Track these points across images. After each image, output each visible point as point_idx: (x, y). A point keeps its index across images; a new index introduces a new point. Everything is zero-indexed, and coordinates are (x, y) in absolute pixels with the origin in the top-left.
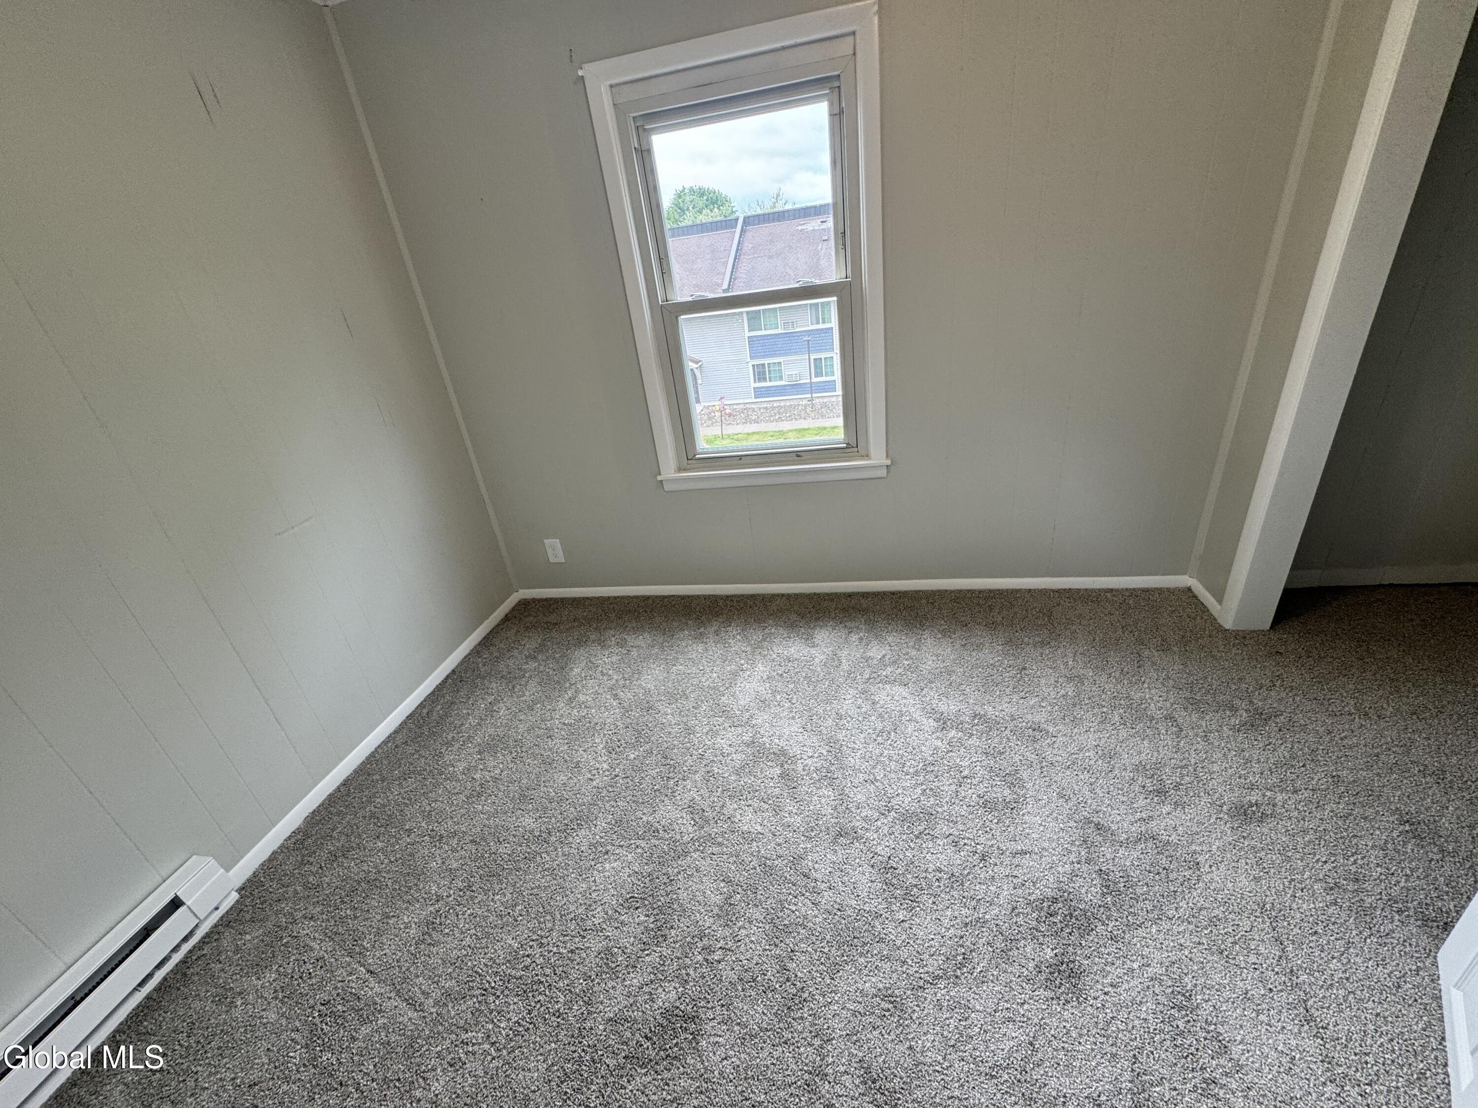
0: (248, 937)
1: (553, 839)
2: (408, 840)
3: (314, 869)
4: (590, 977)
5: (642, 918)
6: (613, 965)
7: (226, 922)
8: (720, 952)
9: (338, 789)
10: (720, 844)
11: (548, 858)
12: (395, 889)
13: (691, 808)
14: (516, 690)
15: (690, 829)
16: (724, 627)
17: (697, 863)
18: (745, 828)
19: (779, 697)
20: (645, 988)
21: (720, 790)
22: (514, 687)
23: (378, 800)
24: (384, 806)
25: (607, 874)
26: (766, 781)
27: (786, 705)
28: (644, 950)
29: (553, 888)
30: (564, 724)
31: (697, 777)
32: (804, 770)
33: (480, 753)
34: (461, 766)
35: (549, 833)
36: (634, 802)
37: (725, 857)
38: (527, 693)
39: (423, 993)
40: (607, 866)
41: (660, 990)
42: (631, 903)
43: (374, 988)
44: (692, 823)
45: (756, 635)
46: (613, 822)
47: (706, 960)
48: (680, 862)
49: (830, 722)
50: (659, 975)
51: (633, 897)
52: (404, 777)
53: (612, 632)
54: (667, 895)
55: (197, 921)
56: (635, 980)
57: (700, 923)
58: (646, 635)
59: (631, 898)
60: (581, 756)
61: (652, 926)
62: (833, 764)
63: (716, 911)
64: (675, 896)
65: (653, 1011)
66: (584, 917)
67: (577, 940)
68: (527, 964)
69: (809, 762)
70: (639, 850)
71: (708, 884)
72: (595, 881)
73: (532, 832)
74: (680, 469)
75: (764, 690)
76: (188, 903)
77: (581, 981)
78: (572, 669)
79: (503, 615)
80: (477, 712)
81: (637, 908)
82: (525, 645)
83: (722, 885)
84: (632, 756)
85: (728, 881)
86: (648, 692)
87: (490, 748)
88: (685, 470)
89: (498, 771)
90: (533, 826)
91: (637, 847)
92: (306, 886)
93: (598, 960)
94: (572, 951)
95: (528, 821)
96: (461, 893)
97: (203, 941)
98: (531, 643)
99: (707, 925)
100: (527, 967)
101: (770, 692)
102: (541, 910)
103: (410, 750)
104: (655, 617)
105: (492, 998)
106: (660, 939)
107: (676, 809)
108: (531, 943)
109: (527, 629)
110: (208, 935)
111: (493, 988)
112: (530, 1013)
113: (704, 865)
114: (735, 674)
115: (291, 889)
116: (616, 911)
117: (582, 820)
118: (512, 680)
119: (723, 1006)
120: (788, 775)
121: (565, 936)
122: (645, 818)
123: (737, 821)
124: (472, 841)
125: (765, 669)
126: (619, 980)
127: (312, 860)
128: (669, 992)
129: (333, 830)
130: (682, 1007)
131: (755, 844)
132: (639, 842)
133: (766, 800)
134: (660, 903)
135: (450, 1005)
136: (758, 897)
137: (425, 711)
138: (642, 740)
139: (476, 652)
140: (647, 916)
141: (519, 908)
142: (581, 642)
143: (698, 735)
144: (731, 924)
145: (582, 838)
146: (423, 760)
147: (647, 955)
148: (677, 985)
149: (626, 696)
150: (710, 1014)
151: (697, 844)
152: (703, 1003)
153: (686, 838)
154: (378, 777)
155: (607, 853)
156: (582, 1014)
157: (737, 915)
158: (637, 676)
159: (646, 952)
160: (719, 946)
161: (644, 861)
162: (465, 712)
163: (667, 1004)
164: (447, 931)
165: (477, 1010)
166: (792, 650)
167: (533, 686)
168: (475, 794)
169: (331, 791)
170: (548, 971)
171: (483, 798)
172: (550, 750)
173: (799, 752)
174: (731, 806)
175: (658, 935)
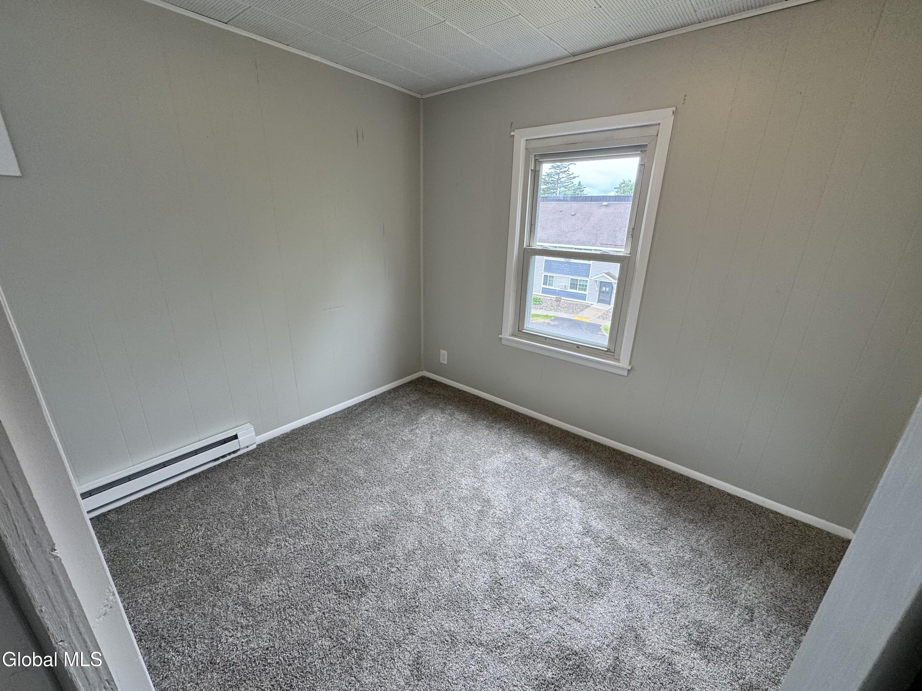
0: (250, 463)
1: (365, 484)
2: (317, 456)
3: (282, 450)
4: (341, 546)
5: (376, 536)
6: (352, 547)
7: (247, 454)
8: (395, 569)
9: (307, 425)
10: (429, 525)
11: (358, 491)
12: (301, 472)
13: (428, 503)
14: (394, 415)
15: (421, 512)
16: (505, 428)
17: (413, 527)
18: (445, 525)
19: (507, 474)
20: (358, 564)
21: (446, 502)
22: (394, 413)
23: (317, 435)
24: (318, 439)
25: (375, 510)
26: (470, 510)
27: (507, 480)
28: (367, 549)
29: (352, 504)
30: (402, 439)
31: (441, 491)
32: (492, 514)
33: (363, 435)
34: (353, 437)
35: (365, 481)
36: (407, 487)
37: (427, 532)
38: (397, 419)
39: (286, 515)
40: (377, 507)
41: (362, 568)
42: (376, 527)
43: (273, 504)
44: (424, 509)
45: (518, 438)
46: (392, 491)
47: (388, 568)
48: (406, 523)
49: (524, 499)
50: (366, 562)
51: (378, 526)
52: (330, 431)
53: (451, 407)
54: (392, 533)
55: (239, 448)
56: (356, 558)
57: (397, 553)
58: (465, 415)
59: (377, 525)
60: (400, 457)
61: (377, 541)
62: (509, 520)
63: (406, 551)
64: (394, 535)
65: (354, 574)
66: (355, 522)
67: (347, 529)
68: (324, 526)
69: (498, 512)
70: (394, 508)
71: (411, 539)
72: (368, 510)
73: (360, 477)
74: (513, 335)
75: (503, 467)
76: (239, 439)
77: (337, 545)
78: (422, 417)
79: (410, 380)
80: (372, 418)
81: (377, 531)
82: (410, 397)
83: (417, 543)
84: (420, 467)
85: (420, 542)
86: (447, 442)
87: (367, 435)
88: (516, 336)
89: (364, 446)
90: (362, 475)
91: (394, 506)
92: (277, 455)
93: (349, 541)
94: (342, 532)
95: (361, 473)
96: (320, 487)
97: (238, 457)
98: (413, 398)
99: (399, 555)
100: (323, 527)
101: (504, 469)
102: (342, 509)
103: (340, 421)
104: (475, 408)
105: (305, 531)
106: (376, 549)
107: (422, 500)
108: (331, 520)
109: (416, 390)
110: (240, 456)
111: (308, 528)
112: (313, 545)
113: (416, 530)
114: (493, 452)
115: (271, 453)
116: (368, 527)
117: (382, 483)
118: (395, 410)
119: (381, 590)
120: (482, 512)
121: (344, 525)
122: (406, 496)
123: (444, 520)
124: (337, 469)
125: (510, 457)
126: (351, 554)
127: (284, 446)
128: (365, 571)
129: (296, 439)
130: (366, 580)
131: (444, 534)
132: (396, 505)
133: (463, 518)
134: (386, 534)
135: (291, 525)
136: (428, 557)
137: (355, 408)
138: (429, 462)
139: (389, 392)
140: (378, 536)
141: (335, 504)
142: (434, 406)
143: (455, 472)
144: (408, 561)
145: (376, 490)
146: (341, 427)
147: (368, 551)
148: (370, 570)
149: (436, 439)
150: (374, 590)
151: (419, 519)
152: (374, 584)
153: (416, 514)
154: (322, 426)
155: (381, 502)
156: (330, 557)
157: (414, 559)
158: (447, 432)
159: (368, 550)
160: (397, 566)
161: (393, 514)
162: (369, 415)
163: (361, 575)
164: (307, 497)
165: (298, 532)
166: (532, 455)
167: (401, 417)
168: (350, 451)
169: (305, 424)
170: (329, 534)
171: (352, 454)
172: (390, 447)
173: (496, 505)
174: (446, 512)
175: (377, 546)
